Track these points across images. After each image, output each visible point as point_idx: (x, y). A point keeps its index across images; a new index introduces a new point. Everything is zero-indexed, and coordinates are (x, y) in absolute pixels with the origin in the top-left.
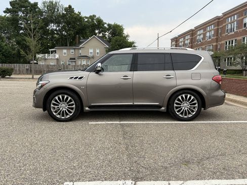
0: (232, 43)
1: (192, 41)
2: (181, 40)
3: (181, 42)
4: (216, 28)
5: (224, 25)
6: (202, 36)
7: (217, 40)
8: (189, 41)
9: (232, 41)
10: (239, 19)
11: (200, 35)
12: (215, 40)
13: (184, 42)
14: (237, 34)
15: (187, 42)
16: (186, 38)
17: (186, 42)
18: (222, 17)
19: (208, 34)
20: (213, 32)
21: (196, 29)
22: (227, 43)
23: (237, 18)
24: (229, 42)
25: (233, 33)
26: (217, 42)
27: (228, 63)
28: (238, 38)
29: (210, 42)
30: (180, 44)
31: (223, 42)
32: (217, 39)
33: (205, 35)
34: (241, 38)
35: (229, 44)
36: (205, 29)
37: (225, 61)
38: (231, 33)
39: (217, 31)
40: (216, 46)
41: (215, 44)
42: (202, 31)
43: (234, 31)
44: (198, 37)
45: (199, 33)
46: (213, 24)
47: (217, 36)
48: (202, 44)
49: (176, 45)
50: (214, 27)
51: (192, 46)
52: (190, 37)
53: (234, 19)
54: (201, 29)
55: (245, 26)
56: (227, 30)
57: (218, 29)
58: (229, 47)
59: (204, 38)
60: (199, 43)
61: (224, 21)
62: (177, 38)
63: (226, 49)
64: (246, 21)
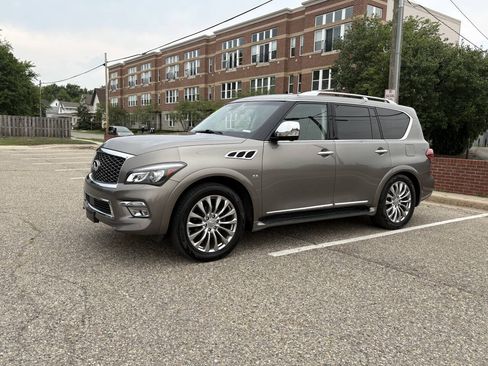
0: (234, 88)
1: (156, 74)
2: (131, 72)
3: (133, 75)
4: (204, 56)
5: (217, 53)
6: (176, 69)
8: (149, 75)
9: (234, 84)
10: (244, 46)
11: (172, 65)
12: (203, 79)
13: (139, 75)
14: (240, 73)
15: (146, 76)
16: (144, 68)
17: (144, 76)
18: (214, 39)
19: (188, 66)
20: (197, 64)
21: (163, 53)
22: (224, 86)
23: (241, 44)
24: (229, 85)
25: (234, 70)
26: (206, 82)
28: (244, 80)
29: (192, 82)
30: (130, 79)
31: (217, 84)
32: (206, 77)
33: (182, 67)
34: (247, 80)
35: (229, 88)
36: (182, 56)
38: (230, 70)
39: (205, 63)
40: (206, 89)
41: (202, 86)
42: (176, 59)
43: (235, 65)
44: (169, 70)
45: (169, 61)
46: (198, 49)
47: (206, 71)
48: (177, 84)
49: (121, 80)
50: (199, 55)
51: (156, 85)
52: (152, 67)
53: (235, 45)
54: (174, 55)
55: (254, 60)
56: (224, 63)
57: (207, 59)
58: (229, 93)
59: (181, 72)
60: (172, 80)
61: (217, 46)
62: (121, 66)
63: (223, 97)
64: (256, 51)
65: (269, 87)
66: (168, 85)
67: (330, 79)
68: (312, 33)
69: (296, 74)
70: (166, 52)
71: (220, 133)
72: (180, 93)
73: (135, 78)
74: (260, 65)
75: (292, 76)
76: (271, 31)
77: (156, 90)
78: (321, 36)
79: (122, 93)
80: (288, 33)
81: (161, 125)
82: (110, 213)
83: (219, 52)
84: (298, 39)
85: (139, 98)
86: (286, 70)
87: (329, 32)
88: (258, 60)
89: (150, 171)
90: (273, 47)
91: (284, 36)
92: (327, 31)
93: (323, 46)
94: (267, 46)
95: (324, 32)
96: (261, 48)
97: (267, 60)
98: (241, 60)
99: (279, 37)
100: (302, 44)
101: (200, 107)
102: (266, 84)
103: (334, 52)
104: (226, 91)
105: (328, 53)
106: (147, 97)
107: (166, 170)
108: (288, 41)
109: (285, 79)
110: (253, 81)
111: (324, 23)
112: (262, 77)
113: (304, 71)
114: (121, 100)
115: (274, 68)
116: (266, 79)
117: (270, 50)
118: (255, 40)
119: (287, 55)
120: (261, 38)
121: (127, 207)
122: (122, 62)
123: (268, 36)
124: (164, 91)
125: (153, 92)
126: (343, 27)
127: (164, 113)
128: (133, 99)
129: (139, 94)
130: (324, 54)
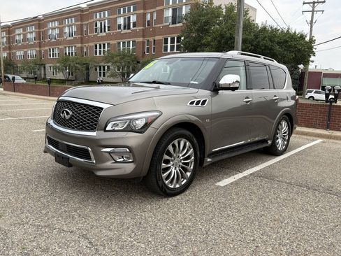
0: (104, 47)
1: (40, 36)
2: (17, 32)
3: (19, 35)
4: (79, 23)
5: (90, 21)
6: (57, 31)
7: (82, 41)
8: (33, 35)
9: (104, 45)
10: (111, 17)
11: (53, 29)
12: (80, 40)
13: (25, 35)
14: (109, 37)
15: (31, 36)
16: (29, 29)
17: (29, 36)
18: (87, 10)
19: (67, 30)
20: (74, 29)
21: (45, 18)
22: (96, 46)
23: (109, 15)
24: (100, 45)
25: (104, 34)
26: (82, 43)
27: (100, 73)
28: (112, 42)
29: (70, 42)
30: (17, 38)
31: (91, 44)
32: (82, 38)
33: (61, 30)
34: (114, 42)
35: (100, 48)
36: (61, 21)
37: (96, 70)
38: (101, 34)
39: (80, 28)
40: (82, 48)
41: (79, 45)
42: (56, 24)
43: (105, 31)
44: (50, 32)
45: (50, 25)
46: (74, 17)
47: (82, 34)
48: (58, 43)
49: (9, 39)
50: (75, 21)
51: (40, 43)
52: (35, 29)
53: (104, 15)
54: (54, 21)
55: (119, 28)
56: (96, 29)
57: (82, 25)
58: (100, 51)
59: (61, 33)
60: (53, 40)
61: (90, 16)
62: (9, 27)
63: (96, 53)
64: (121, 21)
65: (131, 47)
66: (51, 44)
67: (175, 44)
68: (162, 11)
69: (151, 39)
70: (47, 18)
71: (169, 84)
72: (61, 50)
73: (21, 37)
74: (124, 31)
75: (148, 41)
76: (132, 7)
77: (40, 47)
78: (169, 13)
79: (10, 48)
80: (145, 9)
81: (45, 74)
82: (90, 159)
83: (92, 20)
84: (152, 14)
85: (25, 53)
86: (144, 36)
87: (174, 10)
88: (122, 27)
89: (131, 120)
90: (133, 19)
91: (142, 11)
92: (173, 9)
93: (170, 21)
94: (129, 18)
95: (171, 10)
96: (125, 19)
97: (129, 28)
98: (109, 27)
99: (138, 12)
100: (155, 18)
101: (78, 61)
102: (129, 45)
103: (178, 25)
104: (98, 50)
105: (174, 26)
106: (32, 52)
107: (147, 118)
108: (144, 15)
109: (143, 43)
110: (119, 43)
111: (171, 4)
112: (126, 40)
113: (157, 38)
114: (9, 54)
115: (135, 34)
116: (129, 42)
117: (131, 21)
118: (119, 13)
119: (144, 25)
120: (124, 12)
121: (109, 153)
122: (9, 24)
123: (129, 11)
124: (47, 48)
125: (38, 49)
126: (184, 7)
127: (47, 66)
128: (20, 53)
129: (25, 50)
130: (171, 26)
